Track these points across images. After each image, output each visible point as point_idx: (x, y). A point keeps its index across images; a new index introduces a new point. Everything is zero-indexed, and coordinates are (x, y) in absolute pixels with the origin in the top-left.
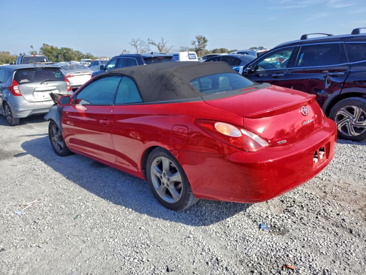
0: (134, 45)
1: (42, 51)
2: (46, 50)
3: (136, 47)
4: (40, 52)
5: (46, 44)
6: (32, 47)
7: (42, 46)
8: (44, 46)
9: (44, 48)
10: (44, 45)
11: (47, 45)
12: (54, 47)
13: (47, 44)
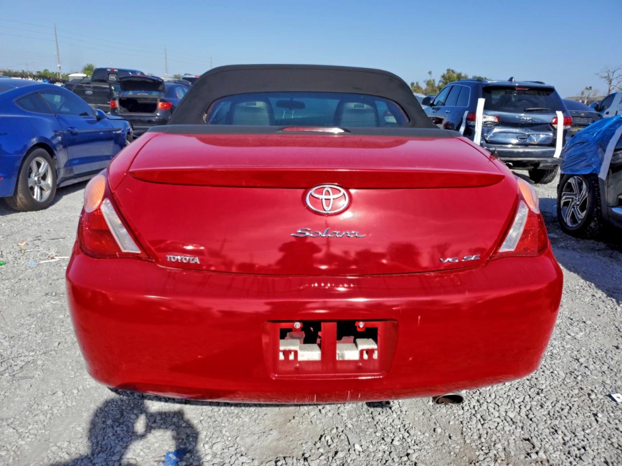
0: (606, 77)
1: (442, 80)
2: (449, 78)
3: (610, 82)
4: (440, 81)
5: (451, 69)
6: (430, 73)
7: (446, 72)
8: (448, 73)
9: (447, 76)
10: (448, 70)
11: (453, 72)
12: (463, 75)
13: (454, 70)
